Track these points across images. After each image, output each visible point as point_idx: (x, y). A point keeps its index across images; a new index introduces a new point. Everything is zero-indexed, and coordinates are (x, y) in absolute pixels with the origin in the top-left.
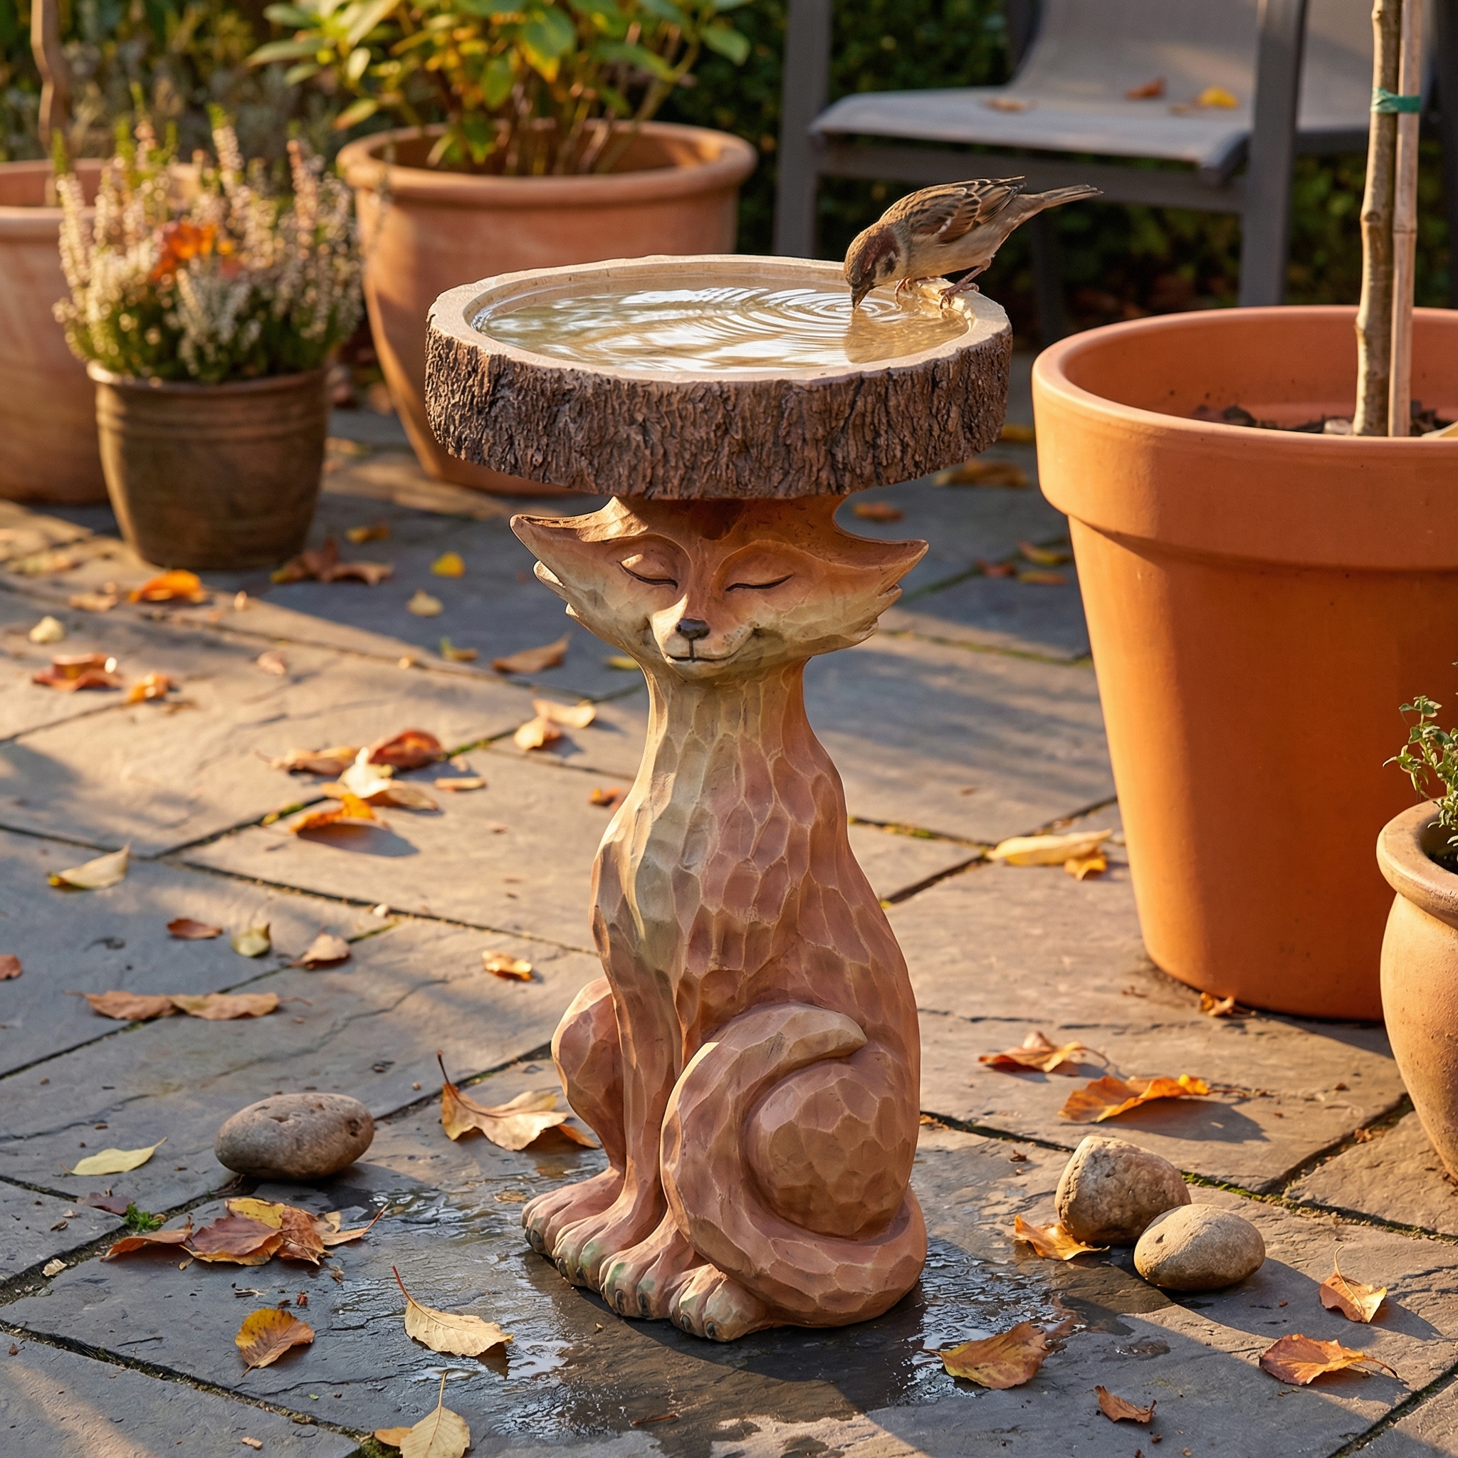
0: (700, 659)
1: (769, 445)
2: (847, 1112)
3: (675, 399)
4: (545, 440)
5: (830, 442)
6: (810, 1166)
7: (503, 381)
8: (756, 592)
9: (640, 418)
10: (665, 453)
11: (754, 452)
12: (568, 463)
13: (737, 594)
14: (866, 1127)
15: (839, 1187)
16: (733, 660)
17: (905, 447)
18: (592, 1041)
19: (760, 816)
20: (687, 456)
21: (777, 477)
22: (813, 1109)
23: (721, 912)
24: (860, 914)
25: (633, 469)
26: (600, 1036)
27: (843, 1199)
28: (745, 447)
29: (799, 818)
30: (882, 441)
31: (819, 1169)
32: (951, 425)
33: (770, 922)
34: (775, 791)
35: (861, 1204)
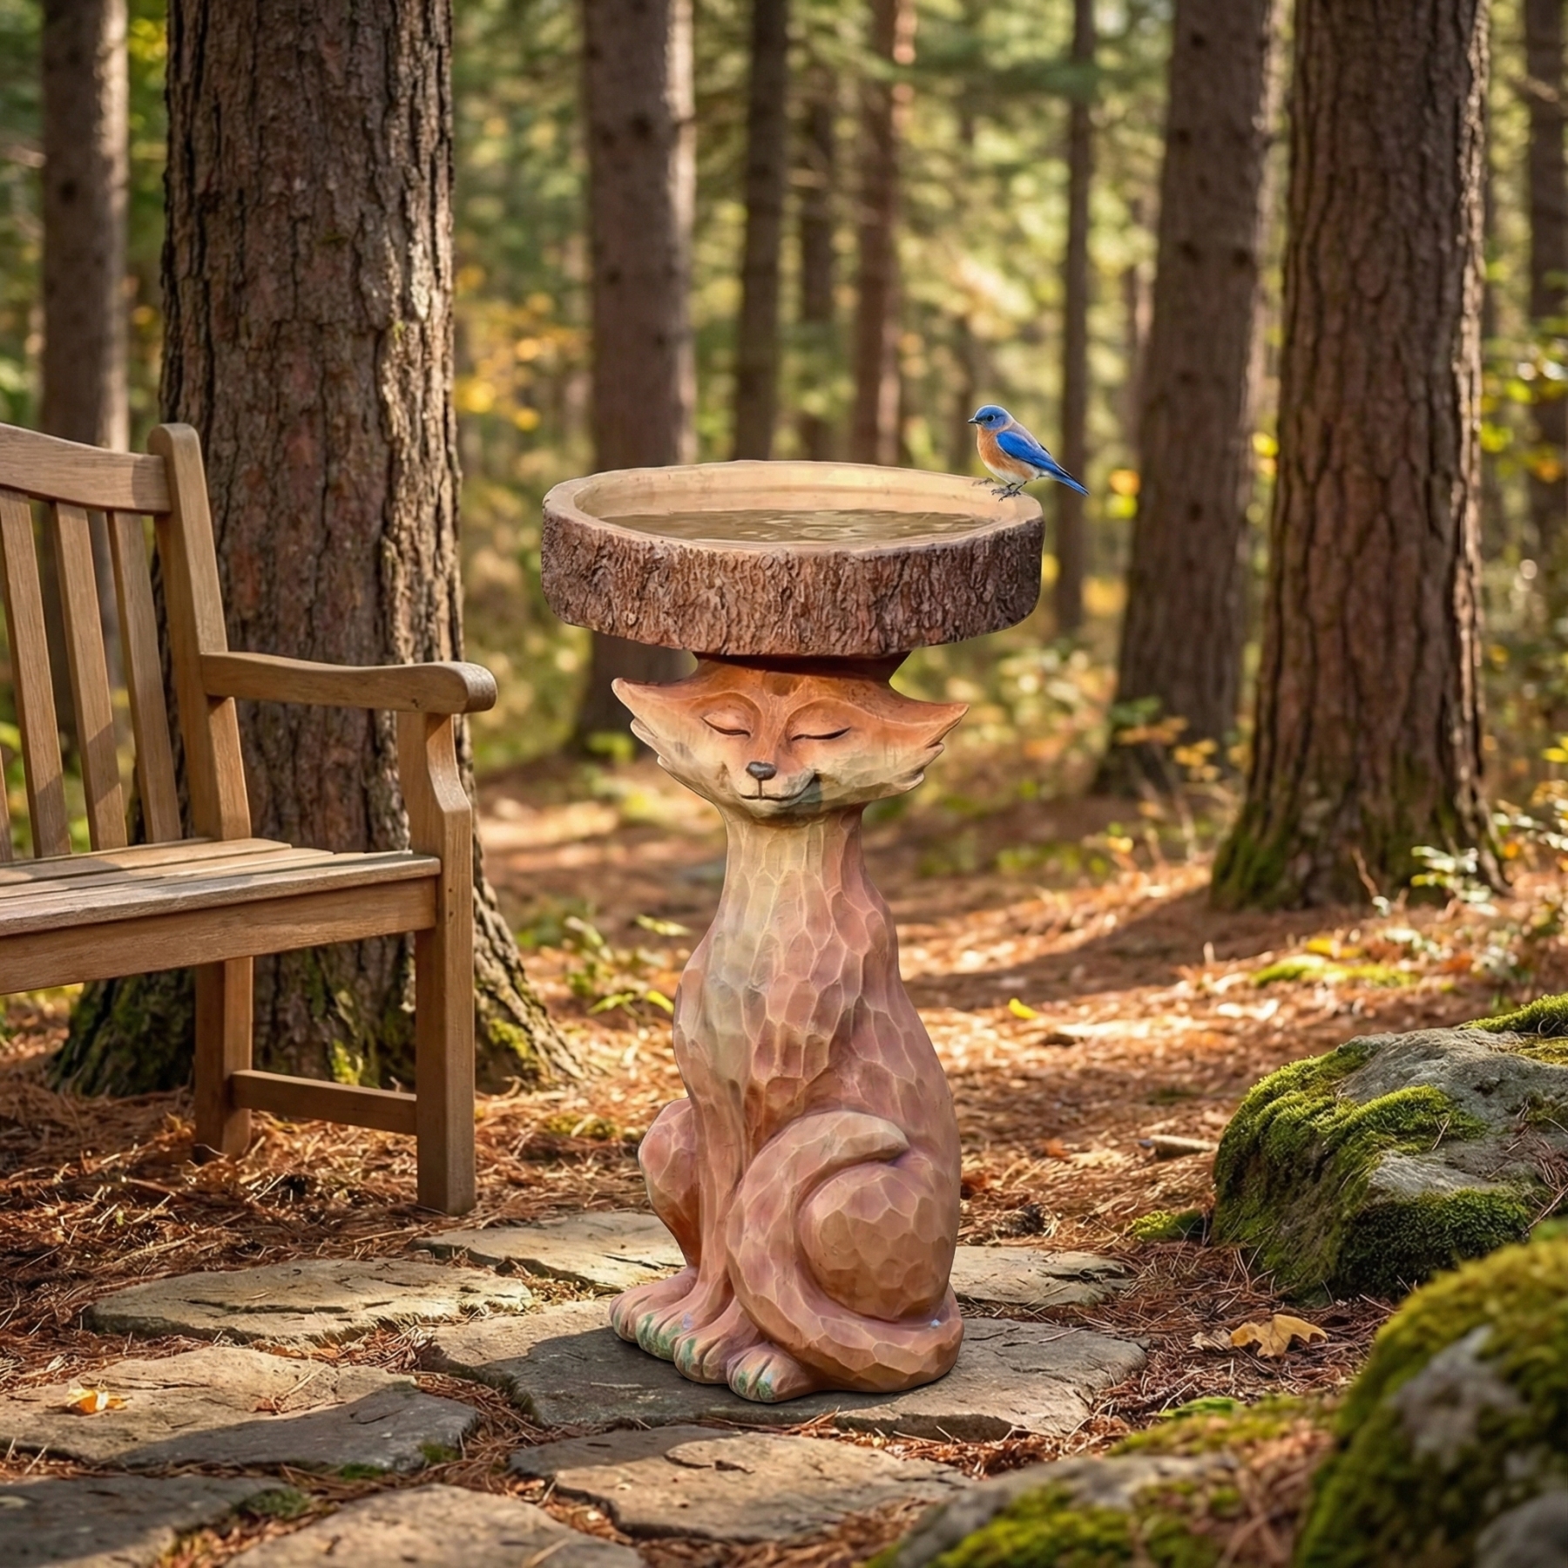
0: (767, 798)
1: (828, 608)
2: (889, 1205)
3: (747, 566)
4: (637, 604)
5: (878, 605)
6: (855, 1252)
7: (605, 552)
8: (817, 742)
9: (718, 582)
10: (739, 614)
11: (815, 614)
12: (657, 623)
13: (801, 744)
14: (906, 1220)
15: (881, 1275)
16: (796, 801)
17: (945, 612)
18: (674, 1149)
19: (819, 944)
20: (757, 615)
21: (834, 636)
22: (859, 1201)
23: (783, 1026)
24: (908, 1036)
25: (711, 627)
26: (681, 1146)
27: (884, 1284)
28: (806, 610)
29: (853, 947)
30: (926, 607)
31: (863, 1256)
32: (987, 596)
33: (827, 1037)
34: (833, 923)
35: (901, 1291)
